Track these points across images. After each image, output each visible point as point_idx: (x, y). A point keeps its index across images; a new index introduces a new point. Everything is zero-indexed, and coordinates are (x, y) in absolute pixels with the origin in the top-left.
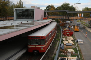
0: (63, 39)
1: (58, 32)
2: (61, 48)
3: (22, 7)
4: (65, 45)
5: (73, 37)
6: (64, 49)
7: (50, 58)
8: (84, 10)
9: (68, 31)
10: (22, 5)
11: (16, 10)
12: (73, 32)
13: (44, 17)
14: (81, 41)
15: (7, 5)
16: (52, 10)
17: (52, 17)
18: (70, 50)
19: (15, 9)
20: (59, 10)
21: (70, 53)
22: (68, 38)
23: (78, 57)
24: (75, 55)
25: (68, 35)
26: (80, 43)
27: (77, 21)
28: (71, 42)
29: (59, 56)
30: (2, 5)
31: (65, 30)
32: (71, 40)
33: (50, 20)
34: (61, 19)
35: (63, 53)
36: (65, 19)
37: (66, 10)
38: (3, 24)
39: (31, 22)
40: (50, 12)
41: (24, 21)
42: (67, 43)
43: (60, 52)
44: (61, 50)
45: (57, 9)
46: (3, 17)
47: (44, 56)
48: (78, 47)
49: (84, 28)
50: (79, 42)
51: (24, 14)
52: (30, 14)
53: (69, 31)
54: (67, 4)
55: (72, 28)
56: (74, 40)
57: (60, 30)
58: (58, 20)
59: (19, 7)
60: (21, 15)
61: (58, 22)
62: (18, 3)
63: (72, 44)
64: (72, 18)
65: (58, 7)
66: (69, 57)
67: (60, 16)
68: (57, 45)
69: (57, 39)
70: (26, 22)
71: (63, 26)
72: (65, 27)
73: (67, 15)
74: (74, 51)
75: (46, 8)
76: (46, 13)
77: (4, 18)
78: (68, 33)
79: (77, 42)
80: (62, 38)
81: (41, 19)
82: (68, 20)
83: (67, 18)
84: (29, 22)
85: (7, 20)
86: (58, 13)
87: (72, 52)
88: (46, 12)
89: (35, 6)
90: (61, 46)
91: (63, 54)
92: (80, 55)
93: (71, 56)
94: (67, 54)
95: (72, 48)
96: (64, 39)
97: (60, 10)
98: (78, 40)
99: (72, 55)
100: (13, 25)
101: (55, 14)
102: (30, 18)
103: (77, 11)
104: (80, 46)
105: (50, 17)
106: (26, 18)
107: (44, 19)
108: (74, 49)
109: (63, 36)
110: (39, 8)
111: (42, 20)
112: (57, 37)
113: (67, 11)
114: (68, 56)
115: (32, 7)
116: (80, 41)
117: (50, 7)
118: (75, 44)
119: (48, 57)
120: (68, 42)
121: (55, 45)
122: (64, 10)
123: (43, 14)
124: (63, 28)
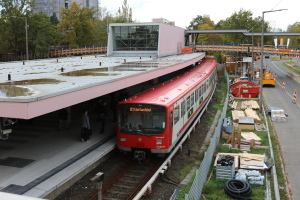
0: (232, 107)
1: (219, 87)
2: (223, 129)
3: (131, 21)
4: (237, 121)
5: (258, 101)
6: (231, 131)
7: (195, 155)
8: (292, 29)
9: (245, 85)
10: (130, 15)
11: (113, 27)
12: (258, 89)
13: (183, 47)
14: (280, 113)
15: (94, 16)
16: (206, 29)
17: (206, 48)
18: (248, 136)
19: (111, 25)
20: (224, 29)
21: (248, 144)
22: (246, 103)
23: (268, 155)
24: (261, 149)
25: (246, 95)
26: (277, 118)
27: (273, 60)
28: (253, 115)
29: (218, 150)
30: (80, 16)
31: (237, 81)
32: (254, 109)
33: (200, 54)
34: (229, 53)
35: (230, 142)
36: (240, 53)
37: (243, 28)
39: (149, 59)
40: (200, 34)
41: (132, 57)
42: (241, 118)
43: (222, 140)
44: (224, 134)
45: (218, 26)
46: (83, 46)
48: (271, 128)
49: (289, 78)
50: (273, 116)
51: (133, 38)
52: (149, 40)
53: (248, 84)
54: (244, 13)
55: (257, 76)
56: (261, 108)
57: (226, 82)
58: (222, 54)
59: (123, 22)
60: (126, 41)
61: (220, 60)
62: (119, 11)
63: (256, 121)
64: (257, 49)
65: (221, 21)
66: (245, 155)
67: (226, 43)
68: (215, 121)
69: (215, 106)
70: (137, 60)
71: (232, 70)
72: (239, 74)
73: (246, 43)
74: (258, 139)
75: (192, 23)
76: (190, 36)
77: (85, 50)
78: (245, 91)
79: (270, 114)
80: (229, 102)
81: (176, 51)
82: (247, 55)
83: (244, 49)
84: (144, 59)
85: (91, 54)
86: (221, 35)
87: (253, 141)
88: (190, 34)
89: (162, 19)
90: (225, 125)
91: (230, 145)
92: (274, 149)
93: (248, 152)
94: (239, 147)
95: (254, 131)
96: (234, 105)
97: (228, 29)
98: (273, 111)
99: (253, 150)
101: (213, 39)
102: (148, 49)
103: (272, 31)
104: (275, 124)
105: (198, 47)
106: (139, 49)
107: (184, 52)
108: (258, 134)
109: (232, 98)
110: (172, 24)
111: (178, 55)
112: (216, 99)
113: (246, 32)
114: (242, 152)
115: (154, 20)
116: (275, 113)
117: (202, 21)
118: (263, 121)
120: (243, 115)
121: (209, 120)
122: (238, 29)
123: (182, 40)
124: (233, 76)
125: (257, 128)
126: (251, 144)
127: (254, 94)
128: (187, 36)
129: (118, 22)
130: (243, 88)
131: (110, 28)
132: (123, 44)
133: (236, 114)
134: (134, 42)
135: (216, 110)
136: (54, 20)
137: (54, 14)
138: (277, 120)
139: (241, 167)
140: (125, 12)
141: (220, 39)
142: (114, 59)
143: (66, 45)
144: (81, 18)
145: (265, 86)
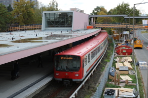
0: (116, 60)
1: (108, 49)
2: (110, 74)
3: (57, 10)
4: (118, 69)
5: (131, 57)
6: (114, 75)
7: (92, 89)
9: (124, 48)
10: (57, 6)
11: (45, 14)
12: (131, 50)
13: (88, 25)
14: (145, 64)
15: (35, 6)
16: (102, 15)
18: (124, 78)
19: (44, 12)
20: (113, 14)
21: (125, 82)
22: (124, 58)
23: (136, 89)
24: (132, 85)
25: (124, 54)
26: (142, 67)
27: (142, 32)
28: (128, 65)
29: (106, 86)
30: (26, 7)
31: (119, 45)
32: (129, 62)
33: (98, 29)
34: (115, 29)
35: (113, 81)
36: (122, 29)
37: (124, 14)
38: (23, 35)
39: (67, 32)
40: (98, 18)
41: (56, 31)
42: (121, 67)
43: (109, 80)
44: (110, 77)
45: (110, 13)
46: (28, 25)
47: (83, 85)
48: (138, 73)
50: (140, 66)
51: (57, 20)
52: (67, 21)
53: (126, 47)
54: (125, 5)
55: (132, 42)
56: (133, 61)
57: (113, 46)
58: (111, 29)
59: (52, 10)
60: (53, 22)
61: (110, 33)
62: (50, 4)
63: (129, 69)
65: (111, 10)
66: (122, 89)
67: (114, 23)
68: (105, 69)
69: (106, 60)
70: (59, 33)
71: (117, 39)
72: (121, 41)
73: (125, 23)
74: (131, 79)
75: (93, 11)
76: (92, 19)
77: (27, 27)
78: (124, 51)
79: (138, 64)
80: (114, 58)
81: (83, 28)
82: (126, 30)
83: (124, 26)
84: (63, 33)
86: (111, 18)
87: (127, 80)
88: (92, 17)
89: (76, 9)
90: (111, 71)
91: (113, 83)
92: (139, 85)
93: (124, 87)
94: (119, 84)
95: (128, 75)
96: (118, 59)
97: (115, 14)
98: (140, 63)
99: (127, 86)
100: (38, 37)
101: (106, 21)
102: (66, 27)
103: (142, 15)
104: (141, 71)
105: (97, 25)
106: (61, 27)
107: (88, 28)
108: (131, 76)
109: (116, 55)
110: (82, 11)
111: (85, 30)
112: (106, 56)
113: (125, 16)
114: (120, 87)
115: (71, 9)
116: (142, 64)
117: (99, 9)
118: (134, 69)
119: (89, 87)
120: (122, 65)
121: (102, 68)
122: (121, 14)
124: (117, 42)
125: (130, 73)
126: (126, 82)
127: (130, 53)
128: (90, 19)
129: (49, 10)
130: (123, 50)
131: (43, 14)
132: (51, 24)
133: (118, 65)
134: (58, 22)
135: (106, 63)
136: (10, 9)
137: (10, 6)
138: (142, 68)
139: (119, 96)
140: (53, 4)
141: (110, 20)
142: (45, 33)
143: (17, 24)
144: (27, 8)
145: (136, 48)
